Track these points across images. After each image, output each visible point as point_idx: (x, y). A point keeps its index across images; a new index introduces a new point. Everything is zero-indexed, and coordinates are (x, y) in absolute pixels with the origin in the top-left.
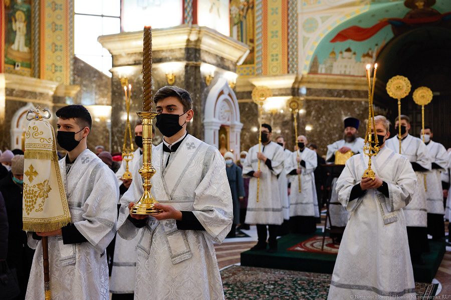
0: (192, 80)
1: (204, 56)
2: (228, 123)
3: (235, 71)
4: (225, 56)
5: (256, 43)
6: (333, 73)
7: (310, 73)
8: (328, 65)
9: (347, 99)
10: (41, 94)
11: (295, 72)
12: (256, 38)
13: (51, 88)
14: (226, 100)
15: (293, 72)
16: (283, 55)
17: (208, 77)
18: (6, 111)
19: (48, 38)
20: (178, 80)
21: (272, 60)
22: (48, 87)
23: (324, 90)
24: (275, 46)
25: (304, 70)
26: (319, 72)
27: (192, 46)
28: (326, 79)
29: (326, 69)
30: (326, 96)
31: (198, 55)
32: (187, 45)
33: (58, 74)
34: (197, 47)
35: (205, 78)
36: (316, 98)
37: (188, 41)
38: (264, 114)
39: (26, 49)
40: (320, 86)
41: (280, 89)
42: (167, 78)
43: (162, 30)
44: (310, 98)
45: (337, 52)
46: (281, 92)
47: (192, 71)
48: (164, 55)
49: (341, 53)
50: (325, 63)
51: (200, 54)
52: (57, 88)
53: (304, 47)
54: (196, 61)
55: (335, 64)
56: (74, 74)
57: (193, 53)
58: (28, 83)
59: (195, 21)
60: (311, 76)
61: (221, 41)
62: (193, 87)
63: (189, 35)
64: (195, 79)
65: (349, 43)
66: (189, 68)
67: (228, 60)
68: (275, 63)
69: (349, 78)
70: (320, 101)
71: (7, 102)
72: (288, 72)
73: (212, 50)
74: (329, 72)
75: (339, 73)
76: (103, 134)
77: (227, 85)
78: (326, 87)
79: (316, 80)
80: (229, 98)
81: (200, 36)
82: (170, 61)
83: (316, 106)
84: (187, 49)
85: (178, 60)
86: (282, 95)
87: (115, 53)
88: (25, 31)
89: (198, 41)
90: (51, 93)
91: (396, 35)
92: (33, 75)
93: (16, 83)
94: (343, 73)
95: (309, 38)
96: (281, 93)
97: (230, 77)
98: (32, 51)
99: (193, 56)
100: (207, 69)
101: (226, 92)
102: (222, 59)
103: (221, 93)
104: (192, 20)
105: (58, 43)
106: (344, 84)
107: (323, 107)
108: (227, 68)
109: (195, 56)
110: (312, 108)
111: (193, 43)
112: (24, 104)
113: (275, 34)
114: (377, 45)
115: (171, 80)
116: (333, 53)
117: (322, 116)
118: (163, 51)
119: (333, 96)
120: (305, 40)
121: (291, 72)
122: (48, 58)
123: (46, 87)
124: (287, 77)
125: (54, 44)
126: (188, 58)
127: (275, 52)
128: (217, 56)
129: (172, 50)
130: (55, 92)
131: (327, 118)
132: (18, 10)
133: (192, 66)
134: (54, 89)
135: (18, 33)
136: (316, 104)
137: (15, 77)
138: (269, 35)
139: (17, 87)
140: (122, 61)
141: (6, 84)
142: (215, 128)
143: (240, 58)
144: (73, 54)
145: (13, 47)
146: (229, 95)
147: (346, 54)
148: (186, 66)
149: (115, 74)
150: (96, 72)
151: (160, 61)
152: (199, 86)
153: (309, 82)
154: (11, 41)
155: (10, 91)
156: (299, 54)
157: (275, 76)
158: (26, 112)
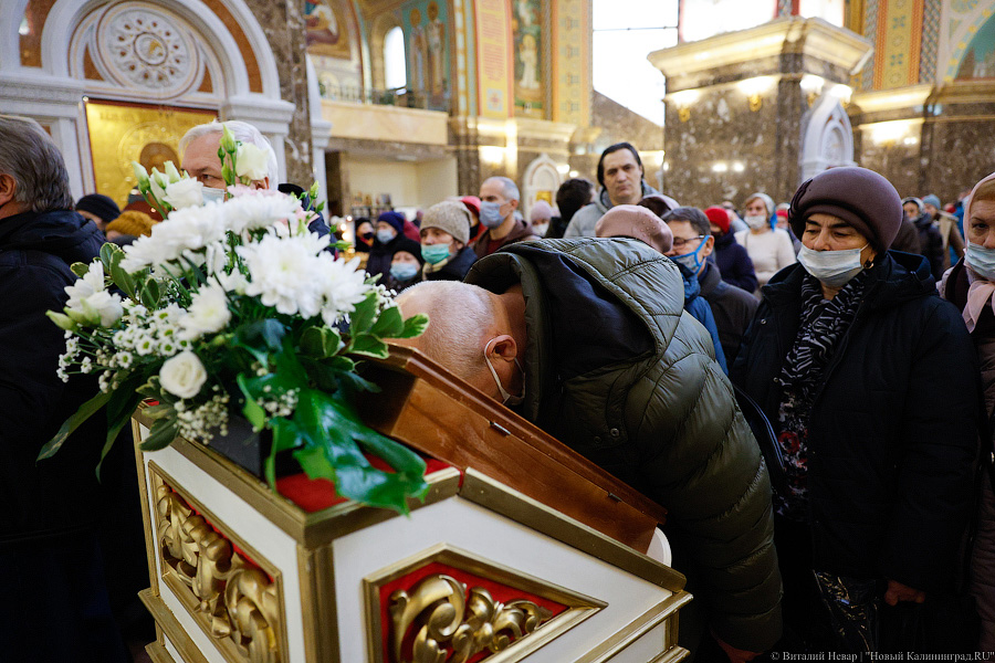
0: (788, 102)
1: (809, 64)
3: (847, 83)
4: (837, 61)
7: (959, 77)
8: (992, 62)
10: (556, 142)
11: (932, 81)
13: (566, 133)
14: (836, 130)
15: (927, 80)
16: (912, 54)
17: (811, 96)
18: (519, 166)
19: (562, 67)
20: (766, 105)
21: (892, 64)
22: (563, 131)
23: (981, 104)
24: (898, 41)
25: (946, 72)
26: (975, 75)
27: (790, 50)
28: (987, 86)
29: (988, 69)
30: (984, 113)
31: (798, 63)
32: (783, 49)
33: (574, 114)
34: (799, 52)
35: (807, 97)
36: (964, 118)
37: (786, 43)
38: (873, 148)
39: (535, 85)
40: (974, 99)
41: (903, 109)
42: (749, 102)
43: (733, 33)
44: (955, 118)
46: (905, 113)
47: (789, 87)
48: (744, 68)
50: (986, 60)
51: (801, 62)
52: (574, 134)
53: (950, 36)
54: (796, 72)
56: (594, 113)
57: (791, 60)
58: (540, 128)
59: (795, 10)
60: (961, 83)
61: (835, 39)
62: (790, 112)
63: (787, 34)
64: (794, 100)
66: (783, 84)
67: (839, 67)
68: (897, 68)
70: (972, 123)
71: (520, 153)
72: (919, 81)
73: (820, 54)
77: (838, 106)
78: (985, 99)
79: (967, 89)
80: (839, 125)
81: (806, 32)
82: (754, 75)
83: (965, 132)
84: (783, 56)
85: (767, 73)
87: (671, 73)
89: (802, 40)
90: (567, 139)
92: (545, 118)
95: (960, 22)
96: (902, 114)
97: (841, 93)
98: (543, 88)
99: (791, 65)
100: (810, 83)
101: (837, 117)
102: (832, 66)
103: (830, 118)
104: (790, 10)
105: (574, 73)
107: (976, 133)
108: (838, 80)
109: (795, 66)
110: (956, 136)
111: (793, 46)
112: (537, 155)
113: (899, 22)
115: (756, 105)
117: (973, 147)
118: (744, 63)
120: (954, 25)
121: (923, 81)
122: (563, 94)
123: (561, 133)
124: (918, 87)
125: (570, 76)
126: (784, 70)
127: (897, 51)
128: (825, 62)
129: (758, 61)
130: (572, 138)
131: (981, 150)
132: (527, 33)
133: (788, 82)
134: (570, 135)
136: (963, 128)
137: (527, 122)
138: (890, 23)
139: (529, 135)
140: (681, 84)
141: (519, 132)
143: (856, 63)
144: (592, 86)
145: (521, 84)
146: (841, 121)
148: (780, 82)
149: (670, 104)
150: (620, 107)
151: (739, 77)
152: (798, 110)
153: (955, 94)
154: (518, 76)
155: (521, 141)
156: (940, 49)
157: (895, 88)
158: (541, 165)
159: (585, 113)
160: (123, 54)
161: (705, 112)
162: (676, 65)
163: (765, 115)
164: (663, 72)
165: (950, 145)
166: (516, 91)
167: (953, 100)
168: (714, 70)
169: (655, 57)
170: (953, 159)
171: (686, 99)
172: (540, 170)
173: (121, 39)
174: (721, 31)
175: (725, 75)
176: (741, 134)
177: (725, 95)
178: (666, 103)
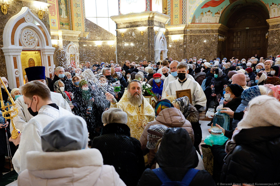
0: (150, 33)
1: (155, 23)
2: (163, 50)
3: (164, 27)
4: (161, 21)
5: (167, 10)
6: (202, 22)
8: (200, 19)
9: (207, 34)
10: (75, 37)
11: (185, 23)
12: (167, 7)
13: (77, 34)
14: (162, 40)
16: (180, 15)
19: (75, 11)
20: (145, 34)
24: (176, 11)
25: (189, 22)
26: (196, 22)
28: (199, 25)
29: (199, 21)
30: (199, 33)
32: (148, 19)
33: (80, 27)
34: (152, 20)
35: (155, 32)
36: (194, 34)
37: (149, 17)
39: (66, 17)
40: (196, 29)
41: (179, 31)
42: (140, 33)
44: (192, 34)
45: (204, 13)
47: (151, 29)
48: (139, 23)
49: (206, 13)
50: (198, 18)
51: (153, 23)
52: (80, 34)
53: (189, 11)
54: (152, 26)
55: (203, 18)
56: (86, 27)
57: (150, 22)
59: (151, 9)
60: (193, 24)
62: (151, 36)
63: (150, 15)
64: (152, 33)
65: (210, 8)
68: (176, 19)
69: (209, 24)
70: (196, 36)
71: (63, 41)
73: (158, 21)
74: (200, 22)
75: (204, 22)
76: (100, 53)
77: (162, 34)
78: (199, 29)
79: (194, 26)
81: (154, 15)
82: (142, 26)
84: (149, 21)
85: (145, 25)
86: (179, 34)
87: (118, 23)
88: (65, 9)
89: (153, 17)
90: (78, 36)
91: (231, 3)
92: (70, 29)
93: (66, 33)
94: (206, 22)
97: (163, 30)
98: (68, 18)
99: (151, 24)
100: (156, 29)
101: (162, 37)
102: (161, 23)
103: (161, 38)
105: (79, 13)
106: (206, 27)
107: (197, 38)
108: (162, 27)
110: (192, 39)
111: (151, 18)
112: (70, 42)
113: (176, 6)
114: (222, 8)
115: (142, 34)
116: (202, 13)
117: (196, 42)
118: (138, 22)
119: (202, 33)
120: (190, 8)
121: (183, 23)
122: (75, 20)
123: (75, 34)
124: (182, 25)
125: (77, 14)
126: (149, 25)
127: (176, 14)
129: (142, 22)
130: (80, 36)
131: (199, 43)
135: (63, 10)
136: (194, 37)
137: (64, 31)
138: (174, 6)
139: (66, 35)
140: (121, 26)
141: (62, 34)
142: (159, 52)
143: (167, 21)
144: (85, 17)
145: (61, 16)
146: (163, 38)
147: (208, 13)
148: (148, 28)
151: (137, 26)
152: (153, 36)
153: (191, 27)
154: (60, 14)
155: (64, 37)
156: (187, 14)
157: (176, 25)
158: (71, 45)
159: (83, 27)
160: (25, 40)
161: (128, 35)
162: (119, 21)
163: (145, 37)
164: (116, 22)
165: (191, 42)
166: (60, 19)
167: (191, 29)
168: (130, 23)
169: (113, 18)
170: (192, 46)
171: (123, 31)
172: (70, 47)
173: (25, 37)
174: (131, 12)
175: (133, 25)
176: (139, 42)
177: (134, 30)
178: (117, 31)
